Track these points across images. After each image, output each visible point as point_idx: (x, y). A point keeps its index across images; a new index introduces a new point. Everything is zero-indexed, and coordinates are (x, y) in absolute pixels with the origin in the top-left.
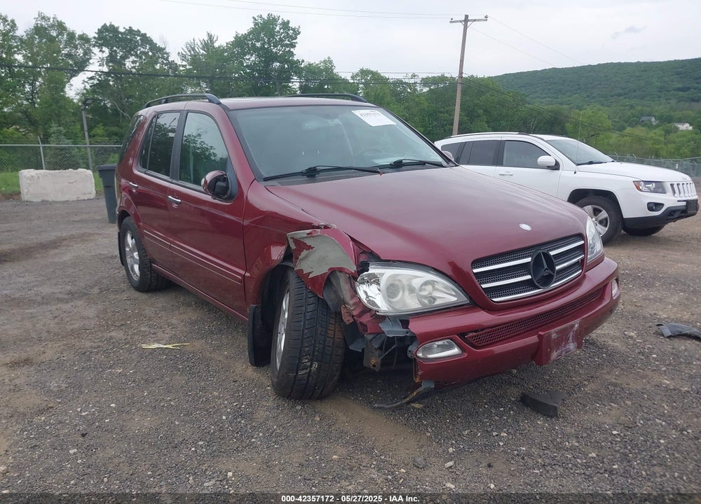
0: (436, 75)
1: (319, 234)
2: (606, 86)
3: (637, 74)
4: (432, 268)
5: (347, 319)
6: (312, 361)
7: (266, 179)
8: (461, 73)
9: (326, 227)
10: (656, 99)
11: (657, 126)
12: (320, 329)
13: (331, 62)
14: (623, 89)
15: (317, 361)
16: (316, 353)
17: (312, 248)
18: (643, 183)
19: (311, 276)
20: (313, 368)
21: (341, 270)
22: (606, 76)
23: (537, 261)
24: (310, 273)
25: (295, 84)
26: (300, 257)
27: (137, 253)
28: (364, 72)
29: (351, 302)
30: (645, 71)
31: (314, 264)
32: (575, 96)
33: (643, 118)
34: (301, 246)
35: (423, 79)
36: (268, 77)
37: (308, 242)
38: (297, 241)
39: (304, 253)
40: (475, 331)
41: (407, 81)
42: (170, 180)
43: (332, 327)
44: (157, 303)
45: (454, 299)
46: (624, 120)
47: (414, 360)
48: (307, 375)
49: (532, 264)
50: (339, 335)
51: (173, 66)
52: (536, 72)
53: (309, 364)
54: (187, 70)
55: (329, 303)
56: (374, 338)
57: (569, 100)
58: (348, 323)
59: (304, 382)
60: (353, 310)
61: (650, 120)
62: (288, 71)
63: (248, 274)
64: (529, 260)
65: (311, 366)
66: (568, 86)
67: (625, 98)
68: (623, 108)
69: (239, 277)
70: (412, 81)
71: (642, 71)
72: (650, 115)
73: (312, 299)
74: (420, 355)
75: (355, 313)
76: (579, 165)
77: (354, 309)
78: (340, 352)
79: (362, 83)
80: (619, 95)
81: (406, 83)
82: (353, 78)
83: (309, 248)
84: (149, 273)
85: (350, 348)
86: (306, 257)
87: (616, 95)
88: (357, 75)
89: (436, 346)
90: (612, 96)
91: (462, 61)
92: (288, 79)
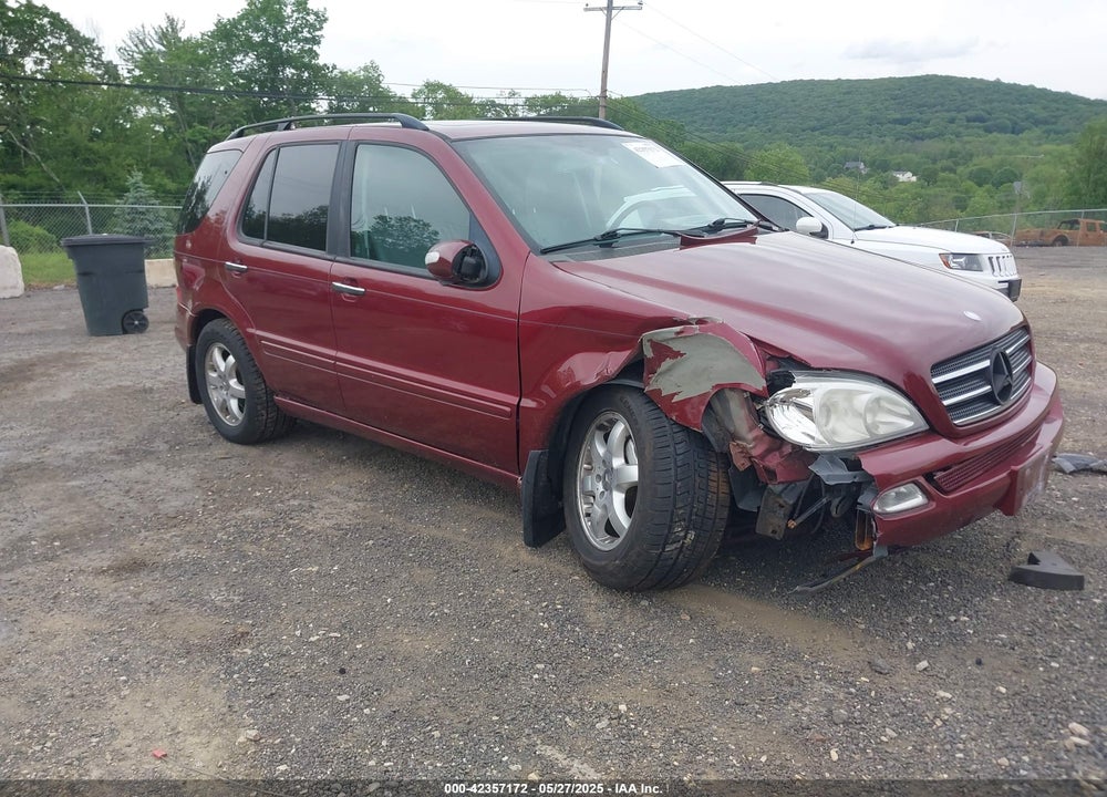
0: (548, 93)
1: (697, 332)
2: (794, 115)
3: (838, 98)
4: (880, 378)
5: (741, 463)
6: (687, 530)
7: (545, 252)
8: (604, 90)
9: (700, 321)
10: (865, 135)
11: (869, 176)
12: (698, 480)
13: (376, 68)
14: (818, 120)
15: (695, 529)
16: (694, 517)
17: (682, 355)
18: (951, 257)
19: (676, 399)
20: (687, 541)
21: (735, 387)
22: (793, 101)
23: (996, 363)
24: (676, 394)
25: (322, 105)
26: (659, 370)
27: (235, 380)
28: (432, 87)
29: (750, 436)
30: (848, 93)
31: (682, 381)
32: (750, 129)
33: (848, 165)
34: (664, 352)
35: (527, 99)
36: (274, 92)
37: (675, 346)
38: (656, 346)
39: (668, 363)
40: (944, 470)
41: (502, 102)
42: (329, 257)
43: (713, 476)
44: (282, 463)
45: (908, 424)
46: (822, 167)
47: (867, 517)
48: (676, 552)
49: (992, 368)
50: (724, 488)
51: (111, 69)
52: (692, 91)
53: (682, 534)
54: (134, 77)
55: (712, 439)
56: (785, 489)
57: (742, 136)
58: (742, 469)
59: (671, 562)
60: (751, 448)
61: (857, 167)
62: (307, 83)
63: (527, 403)
64: (986, 363)
65: (685, 537)
66: (741, 112)
67: (822, 134)
68: (819, 149)
69: (508, 409)
70: (510, 102)
71: (844, 94)
72: (856, 160)
73: (679, 434)
74: (876, 508)
75: (755, 453)
76: (856, 230)
77: (754, 447)
78: (725, 514)
79: (430, 104)
80: (813, 129)
81: (500, 105)
82: (414, 96)
83: (677, 354)
84: (264, 412)
85: (740, 506)
86: (669, 370)
87: (809, 129)
88: (420, 91)
89: (893, 494)
90: (804, 131)
91: (605, 72)
92: (312, 96)
